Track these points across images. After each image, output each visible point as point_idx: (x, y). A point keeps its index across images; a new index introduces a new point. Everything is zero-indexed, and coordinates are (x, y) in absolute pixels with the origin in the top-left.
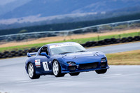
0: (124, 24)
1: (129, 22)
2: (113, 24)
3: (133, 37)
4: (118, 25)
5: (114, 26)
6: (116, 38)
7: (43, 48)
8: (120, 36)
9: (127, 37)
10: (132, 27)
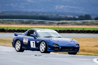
0: (12, 21)
1: (15, 20)
2: (5, 20)
3: (16, 29)
4: (8, 21)
5: (5, 21)
6: (5, 29)
7: (30, 31)
8: (8, 28)
9: (12, 29)
10: (16, 23)
